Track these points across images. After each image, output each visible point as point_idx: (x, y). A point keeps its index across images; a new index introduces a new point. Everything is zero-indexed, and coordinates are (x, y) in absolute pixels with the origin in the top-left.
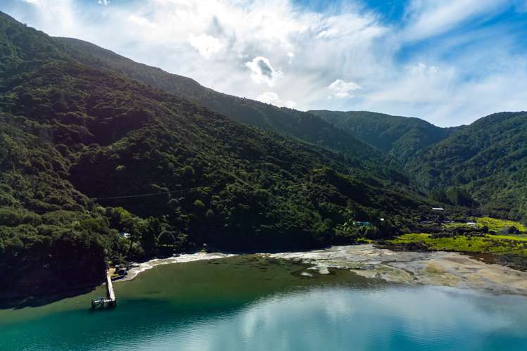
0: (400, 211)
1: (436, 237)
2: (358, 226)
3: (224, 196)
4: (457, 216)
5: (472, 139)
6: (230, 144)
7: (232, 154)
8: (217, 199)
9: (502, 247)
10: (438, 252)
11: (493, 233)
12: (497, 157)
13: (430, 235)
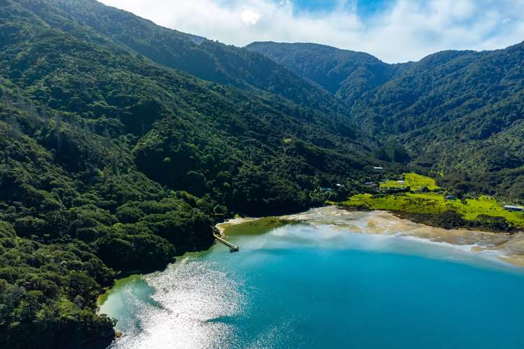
0: (350, 174)
1: (375, 198)
2: (324, 191)
3: (241, 179)
4: (392, 175)
6: (218, 121)
7: (223, 132)
8: (237, 181)
9: (413, 205)
10: (376, 211)
11: (412, 192)
12: (434, 105)
13: (371, 195)
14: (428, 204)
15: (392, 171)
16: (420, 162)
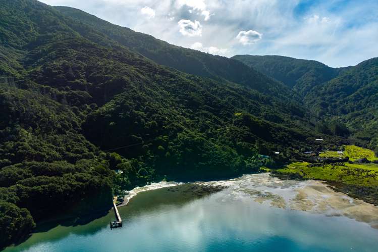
0: (292, 144)
1: (312, 166)
2: (262, 158)
4: (331, 146)
5: (355, 78)
6: (179, 98)
7: (181, 105)
8: (172, 145)
9: (351, 176)
10: (309, 180)
11: (351, 162)
12: (371, 94)
13: (307, 164)
14: (368, 176)
15: (332, 143)
16: (360, 136)
